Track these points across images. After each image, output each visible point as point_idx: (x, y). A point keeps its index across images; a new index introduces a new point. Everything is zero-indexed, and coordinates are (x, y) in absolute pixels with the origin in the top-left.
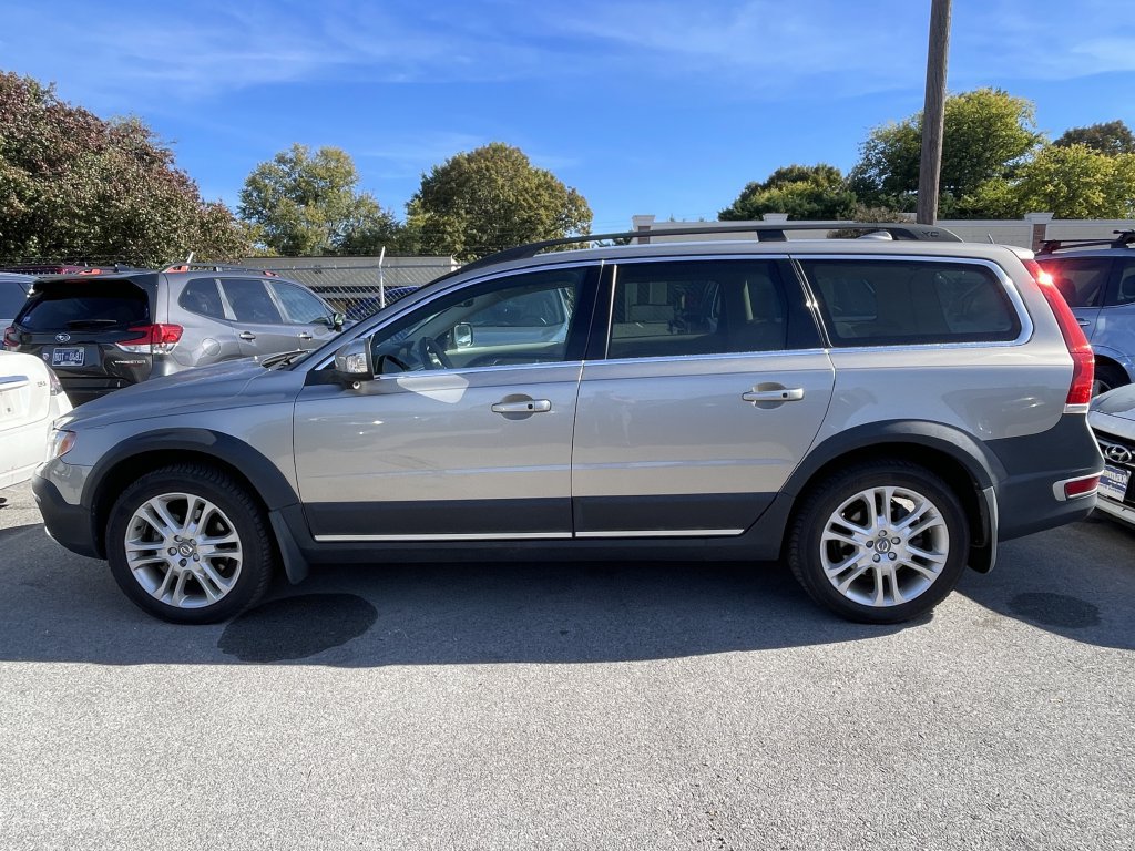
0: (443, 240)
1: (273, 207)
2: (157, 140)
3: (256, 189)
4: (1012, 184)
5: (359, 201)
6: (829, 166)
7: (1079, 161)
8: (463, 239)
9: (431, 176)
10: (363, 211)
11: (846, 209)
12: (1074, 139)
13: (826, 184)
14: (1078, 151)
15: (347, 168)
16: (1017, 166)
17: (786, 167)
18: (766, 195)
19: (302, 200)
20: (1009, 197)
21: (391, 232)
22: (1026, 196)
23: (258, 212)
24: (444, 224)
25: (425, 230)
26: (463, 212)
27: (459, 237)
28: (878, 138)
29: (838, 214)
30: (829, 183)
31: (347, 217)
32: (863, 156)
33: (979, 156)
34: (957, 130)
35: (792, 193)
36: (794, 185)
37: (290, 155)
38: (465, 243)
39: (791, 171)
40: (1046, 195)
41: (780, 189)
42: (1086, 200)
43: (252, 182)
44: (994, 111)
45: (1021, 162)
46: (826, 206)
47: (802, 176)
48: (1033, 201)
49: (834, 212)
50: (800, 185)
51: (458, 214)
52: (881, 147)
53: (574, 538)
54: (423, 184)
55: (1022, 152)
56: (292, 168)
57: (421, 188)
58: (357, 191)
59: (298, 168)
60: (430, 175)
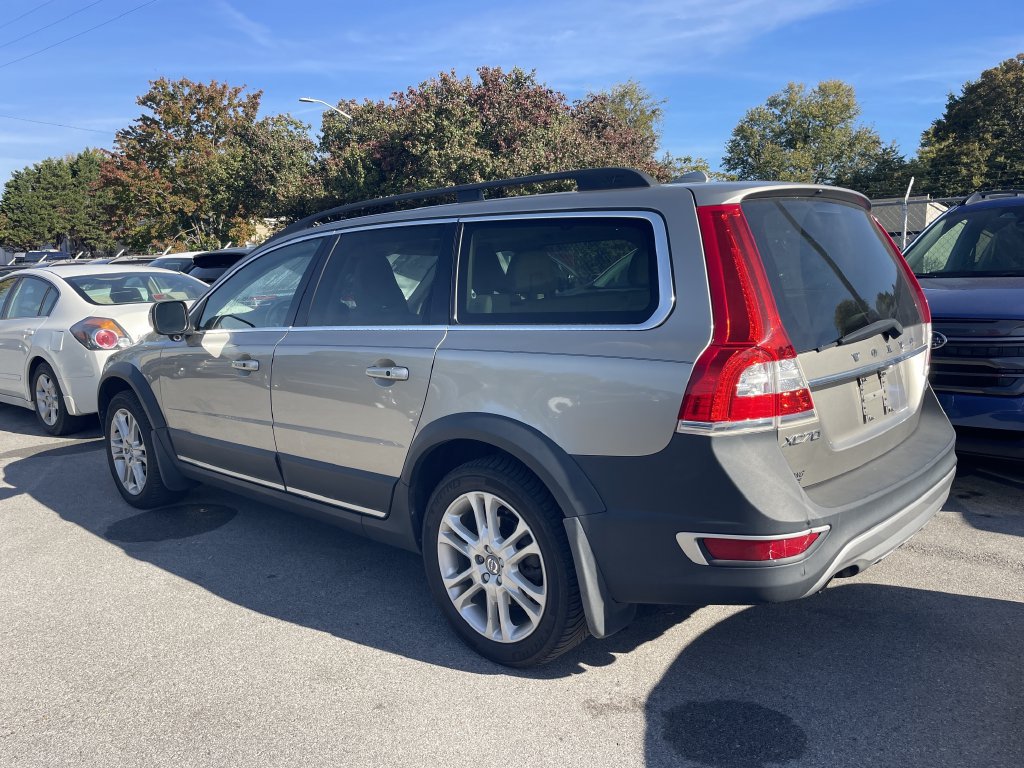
0: (957, 173)
1: (758, 154)
2: (650, 101)
3: (744, 138)
5: (856, 138)
8: (985, 169)
9: (962, 95)
10: (858, 148)
15: (846, 101)
19: (791, 144)
21: (891, 169)
23: (743, 162)
24: (961, 153)
25: (934, 162)
26: (988, 136)
27: (979, 168)
31: (839, 157)
37: (783, 97)
38: (987, 175)
43: (740, 131)
51: (981, 140)
53: (286, 492)
54: (950, 107)
56: (784, 110)
57: (946, 111)
58: (855, 126)
59: (790, 109)
60: (959, 94)
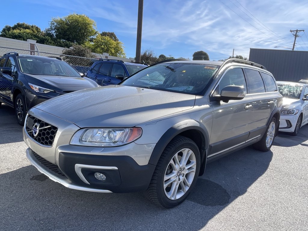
4: (92, 43)
6: (37, 26)
7: (108, 41)
11: (47, 42)
12: (104, 35)
13: (36, 32)
14: (107, 38)
16: (93, 39)
17: (21, 23)
18: (15, 31)
20: (93, 47)
22: (97, 48)
28: (55, 21)
29: (45, 43)
30: (37, 32)
32: (50, 26)
33: (84, 34)
34: (77, 25)
35: (25, 32)
36: (25, 30)
39: (23, 25)
40: (102, 48)
41: (20, 31)
42: (111, 51)
44: (87, 22)
45: (94, 38)
46: (41, 40)
47: (27, 28)
48: (98, 49)
49: (44, 42)
50: (28, 31)
52: (55, 24)
55: (94, 35)
